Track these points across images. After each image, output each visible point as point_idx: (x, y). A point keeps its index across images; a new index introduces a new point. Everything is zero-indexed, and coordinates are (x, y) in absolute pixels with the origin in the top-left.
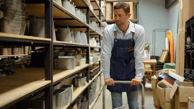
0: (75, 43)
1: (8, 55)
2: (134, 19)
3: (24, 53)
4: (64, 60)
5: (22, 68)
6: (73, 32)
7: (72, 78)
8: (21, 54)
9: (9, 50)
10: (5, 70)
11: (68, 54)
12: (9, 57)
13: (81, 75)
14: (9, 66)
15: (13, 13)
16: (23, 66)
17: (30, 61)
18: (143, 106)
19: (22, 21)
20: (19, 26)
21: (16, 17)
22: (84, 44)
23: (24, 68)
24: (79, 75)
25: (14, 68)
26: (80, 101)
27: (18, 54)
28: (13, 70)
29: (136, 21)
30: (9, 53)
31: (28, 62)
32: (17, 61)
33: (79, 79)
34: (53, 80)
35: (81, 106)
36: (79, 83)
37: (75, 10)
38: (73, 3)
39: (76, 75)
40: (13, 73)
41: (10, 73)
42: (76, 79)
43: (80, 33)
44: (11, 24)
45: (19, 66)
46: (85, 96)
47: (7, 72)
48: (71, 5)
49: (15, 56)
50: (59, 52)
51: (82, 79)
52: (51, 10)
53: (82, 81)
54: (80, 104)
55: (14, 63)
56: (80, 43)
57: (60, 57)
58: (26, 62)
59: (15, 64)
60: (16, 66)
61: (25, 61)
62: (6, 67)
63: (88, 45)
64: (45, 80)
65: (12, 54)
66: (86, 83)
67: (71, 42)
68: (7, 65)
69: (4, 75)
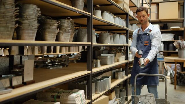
0: (114, 44)
1: (66, 52)
2: (181, 18)
3: (78, 51)
4: (104, 57)
5: (74, 62)
6: (112, 35)
7: (113, 71)
8: (76, 51)
9: (67, 49)
10: (62, 64)
11: (111, 52)
12: (66, 54)
13: (121, 69)
14: (65, 61)
15: (65, 28)
16: (75, 61)
17: (80, 58)
18: (166, 94)
19: (71, 33)
20: (69, 36)
21: (67, 31)
22: (123, 45)
23: (76, 62)
24: (120, 70)
25: (69, 62)
26: (119, 90)
27: (74, 52)
28: (67, 64)
29: (183, 20)
30: (67, 50)
31: (79, 58)
32: (71, 57)
33: (119, 73)
34: (93, 71)
35: (119, 94)
36: (119, 75)
37: (114, 18)
38: (112, 14)
39: (117, 70)
40: (67, 66)
41: (65, 66)
42: (116, 73)
43: (119, 36)
44: (64, 35)
45: (72, 61)
46: (125, 87)
47: (63, 65)
48: (110, 15)
49: (72, 53)
50: (104, 50)
51: (121, 73)
52: (91, 23)
53: (121, 74)
54: (119, 93)
55: (68, 59)
56: (118, 44)
57: (102, 55)
58: (78, 58)
59: (70, 59)
60: (70, 61)
61: (76, 57)
62: (63, 61)
63: (127, 45)
64: (87, 71)
65: (69, 52)
66: (125, 76)
67: (109, 44)
68: (64, 60)
69: (61, 67)
